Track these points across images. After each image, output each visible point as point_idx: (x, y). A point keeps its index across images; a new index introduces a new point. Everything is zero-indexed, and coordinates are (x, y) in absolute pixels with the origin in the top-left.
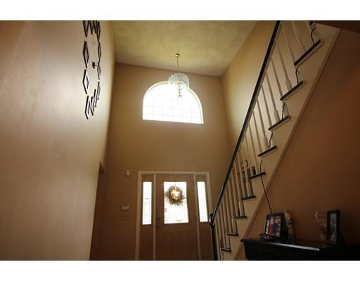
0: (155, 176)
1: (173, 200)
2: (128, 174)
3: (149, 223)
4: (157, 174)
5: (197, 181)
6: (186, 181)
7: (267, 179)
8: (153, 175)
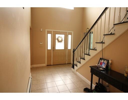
0: (52, 32)
1: (59, 41)
2: (41, 30)
3: (50, 49)
4: (53, 31)
5: (68, 35)
6: (64, 34)
7: (105, 46)
8: (51, 31)
